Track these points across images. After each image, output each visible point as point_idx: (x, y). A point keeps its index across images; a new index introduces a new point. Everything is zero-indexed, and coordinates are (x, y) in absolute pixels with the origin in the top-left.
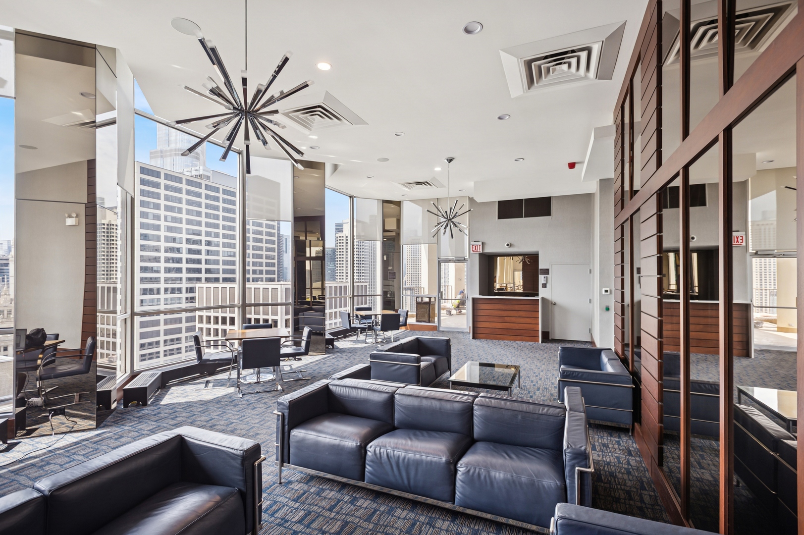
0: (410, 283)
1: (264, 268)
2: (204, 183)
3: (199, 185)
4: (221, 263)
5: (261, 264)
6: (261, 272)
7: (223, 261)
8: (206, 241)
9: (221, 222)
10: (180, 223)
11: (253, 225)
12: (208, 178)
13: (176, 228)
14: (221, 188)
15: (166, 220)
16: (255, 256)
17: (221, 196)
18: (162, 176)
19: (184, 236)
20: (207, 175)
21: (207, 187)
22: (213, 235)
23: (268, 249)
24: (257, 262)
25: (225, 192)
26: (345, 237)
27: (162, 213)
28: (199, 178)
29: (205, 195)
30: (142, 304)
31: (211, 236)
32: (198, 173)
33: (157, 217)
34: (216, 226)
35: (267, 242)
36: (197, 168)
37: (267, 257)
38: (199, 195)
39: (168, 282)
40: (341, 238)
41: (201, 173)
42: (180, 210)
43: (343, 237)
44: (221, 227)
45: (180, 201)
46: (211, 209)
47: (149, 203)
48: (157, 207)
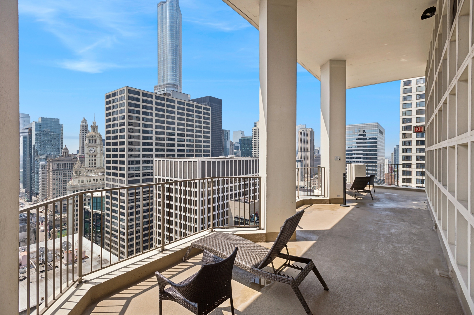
0: (301, 158)
1: (203, 149)
2: (166, 97)
3: (163, 99)
4: (176, 145)
5: (201, 146)
6: (201, 151)
7: (177, 144)
8: (167, 132)
9: (176, 121)
10: (152, 122)
11: (196, 122)
12: (169, 95)
13: (149, 125)
14: (176, 100)
15: (143, 120)
16: (197, 141)
17: (176, 105)
18: (141, 94)
19: (154, 130)
20: (169, 93)
21: (168, 100)
22: (171, 129)
23: (205, 137)
24: (198, 145)
25: (179, 103)
26: (257, 129)
27: (141, 116)
28: (164, 95)
29: (167, 105)
30: (129, 170)
31: (170, 130)
32: (164, 92)
33: (139, 119)
34: (173, 123)
35: (205, 132)
36: (164, 89)
37: (205, 142)
38: (163, 105)
39: (145, 157)
40: (255, 130)
41: (165, 92)
42: (152, 114)
43: (256, 129)
44: (176, 124)
45: (151, 109)
46: (170, 113)
47: (133, 110)
48: (138, 112)
